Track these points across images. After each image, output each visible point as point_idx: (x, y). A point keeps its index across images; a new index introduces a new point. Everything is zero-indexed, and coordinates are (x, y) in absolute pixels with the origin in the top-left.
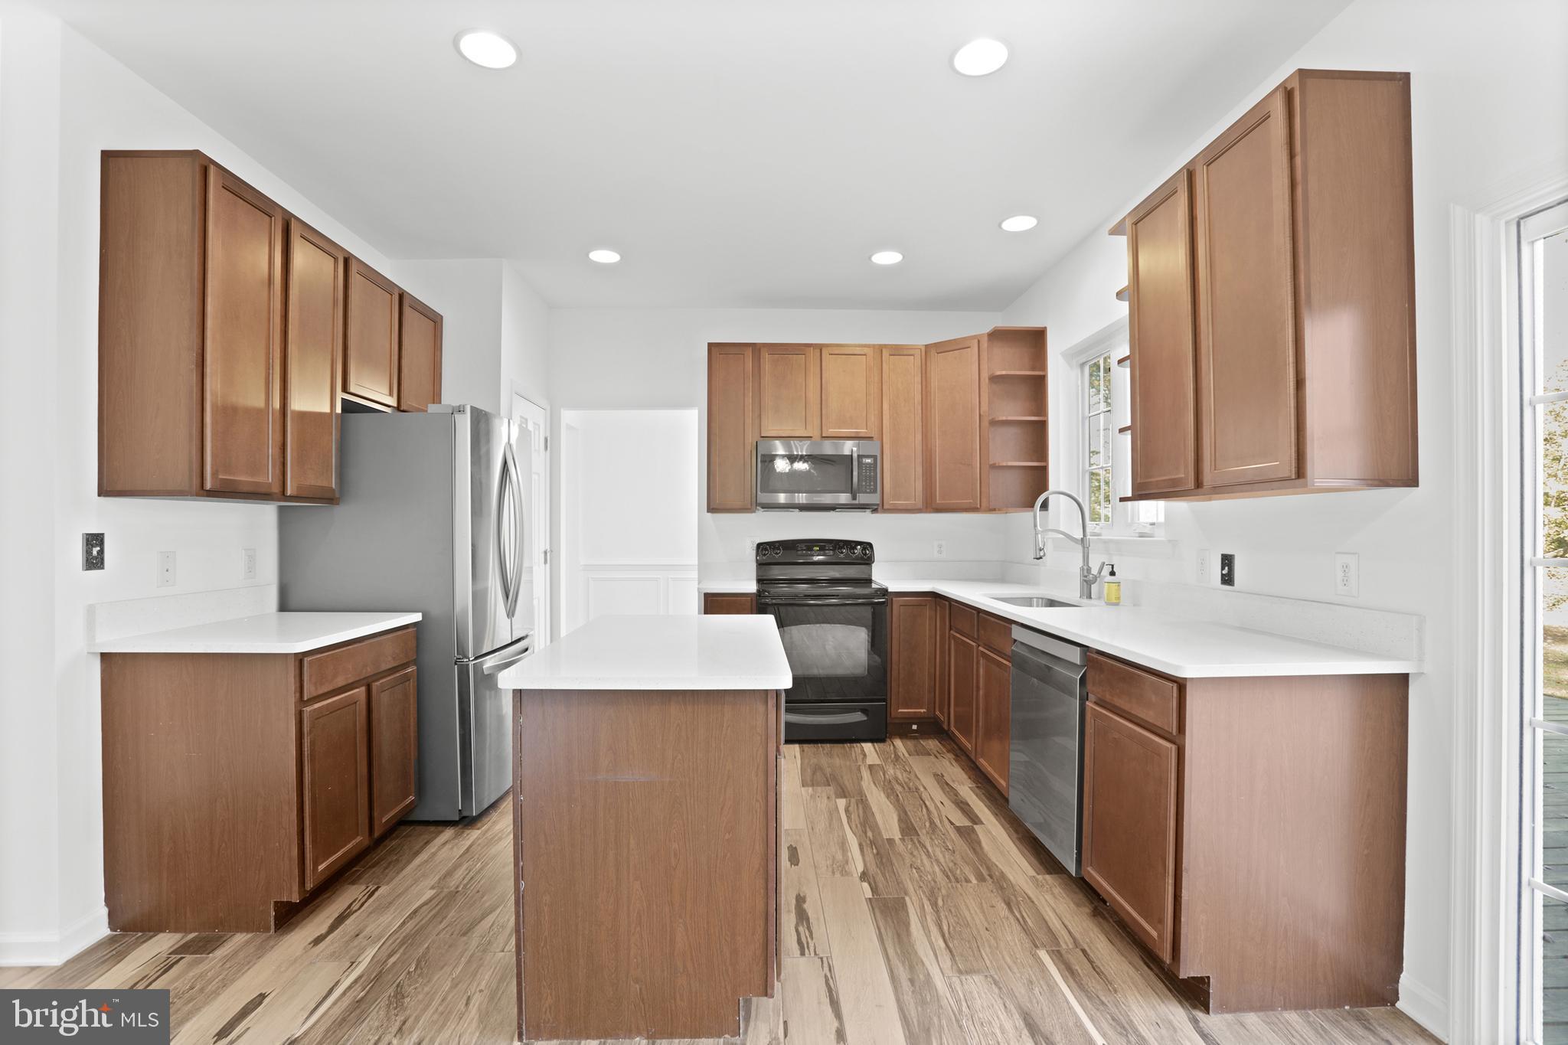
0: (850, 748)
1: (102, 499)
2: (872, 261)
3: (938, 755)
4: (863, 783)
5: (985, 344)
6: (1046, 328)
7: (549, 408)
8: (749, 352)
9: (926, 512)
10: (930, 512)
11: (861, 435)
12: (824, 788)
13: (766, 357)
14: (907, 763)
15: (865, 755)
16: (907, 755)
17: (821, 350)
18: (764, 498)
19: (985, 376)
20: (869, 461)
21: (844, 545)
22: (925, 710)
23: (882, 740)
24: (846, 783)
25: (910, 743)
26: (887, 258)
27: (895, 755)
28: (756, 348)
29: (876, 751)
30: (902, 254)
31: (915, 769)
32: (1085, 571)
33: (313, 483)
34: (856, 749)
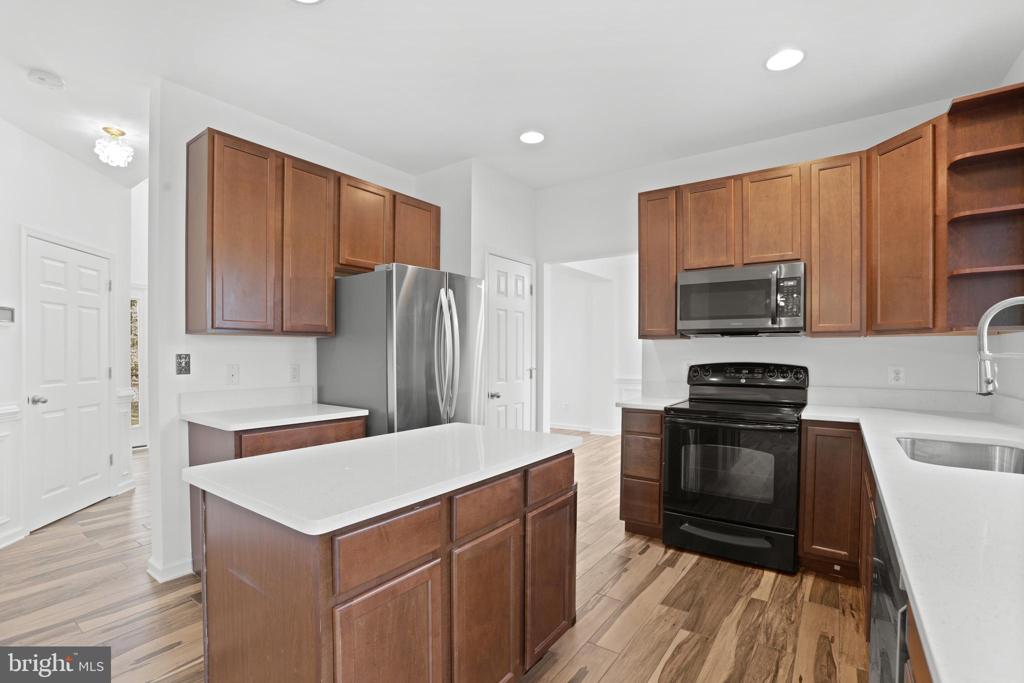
0: (748, 573)
1: (189, 336)
3: (848, 611)
4: (726, 619)
5: (943, 127)
7: (534, 264)
8: (673, 195)
12: (680, 611)
13: (688, 196)
14: (799, 610)
15: (757, 585)
16: (806, 599)
17: (742, 180)
18: (682, 325)
19: (943, 166)
20: (791, 283)
21: (774, 370)
22: (846, 553)
23: (792, 574)
24: (709, 613)
25: (822, 584)
27: (792, 596)
29: (774, 584)
31: (803, 621)
33: (307, 323)
34: (754, 576)
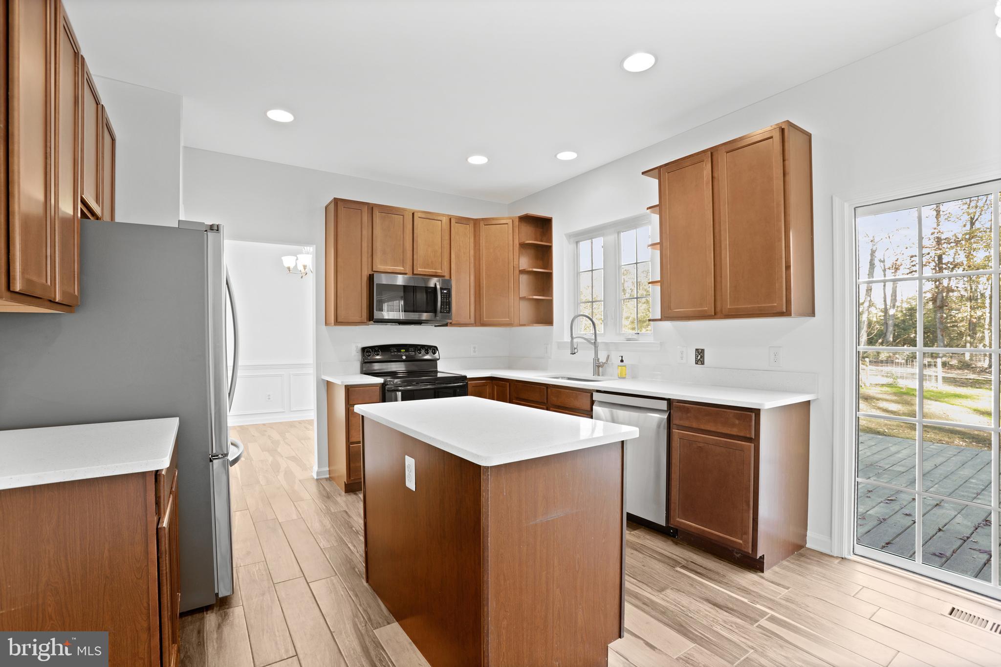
2: (468, 162)
5: (517, 223)
6: (552, 218)
8: (365, 209)
9: (476, 326)
10: (478, 326)
11: (438, 274)
13: (377, 214)
17: (413, 214)
18: (377, 315)
19: (517, 242)
20: (445, 291)
21: (420, 349)
26: (478, 160)
28: (371, 208)
30: (487, 158)
32: (597, 361)
33: (66, 289)
